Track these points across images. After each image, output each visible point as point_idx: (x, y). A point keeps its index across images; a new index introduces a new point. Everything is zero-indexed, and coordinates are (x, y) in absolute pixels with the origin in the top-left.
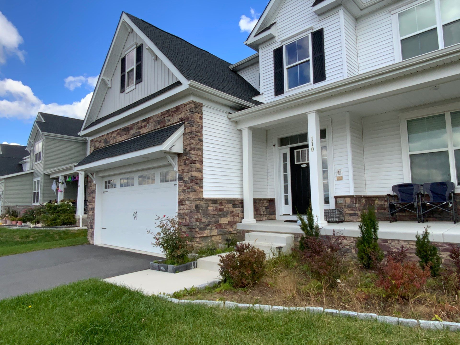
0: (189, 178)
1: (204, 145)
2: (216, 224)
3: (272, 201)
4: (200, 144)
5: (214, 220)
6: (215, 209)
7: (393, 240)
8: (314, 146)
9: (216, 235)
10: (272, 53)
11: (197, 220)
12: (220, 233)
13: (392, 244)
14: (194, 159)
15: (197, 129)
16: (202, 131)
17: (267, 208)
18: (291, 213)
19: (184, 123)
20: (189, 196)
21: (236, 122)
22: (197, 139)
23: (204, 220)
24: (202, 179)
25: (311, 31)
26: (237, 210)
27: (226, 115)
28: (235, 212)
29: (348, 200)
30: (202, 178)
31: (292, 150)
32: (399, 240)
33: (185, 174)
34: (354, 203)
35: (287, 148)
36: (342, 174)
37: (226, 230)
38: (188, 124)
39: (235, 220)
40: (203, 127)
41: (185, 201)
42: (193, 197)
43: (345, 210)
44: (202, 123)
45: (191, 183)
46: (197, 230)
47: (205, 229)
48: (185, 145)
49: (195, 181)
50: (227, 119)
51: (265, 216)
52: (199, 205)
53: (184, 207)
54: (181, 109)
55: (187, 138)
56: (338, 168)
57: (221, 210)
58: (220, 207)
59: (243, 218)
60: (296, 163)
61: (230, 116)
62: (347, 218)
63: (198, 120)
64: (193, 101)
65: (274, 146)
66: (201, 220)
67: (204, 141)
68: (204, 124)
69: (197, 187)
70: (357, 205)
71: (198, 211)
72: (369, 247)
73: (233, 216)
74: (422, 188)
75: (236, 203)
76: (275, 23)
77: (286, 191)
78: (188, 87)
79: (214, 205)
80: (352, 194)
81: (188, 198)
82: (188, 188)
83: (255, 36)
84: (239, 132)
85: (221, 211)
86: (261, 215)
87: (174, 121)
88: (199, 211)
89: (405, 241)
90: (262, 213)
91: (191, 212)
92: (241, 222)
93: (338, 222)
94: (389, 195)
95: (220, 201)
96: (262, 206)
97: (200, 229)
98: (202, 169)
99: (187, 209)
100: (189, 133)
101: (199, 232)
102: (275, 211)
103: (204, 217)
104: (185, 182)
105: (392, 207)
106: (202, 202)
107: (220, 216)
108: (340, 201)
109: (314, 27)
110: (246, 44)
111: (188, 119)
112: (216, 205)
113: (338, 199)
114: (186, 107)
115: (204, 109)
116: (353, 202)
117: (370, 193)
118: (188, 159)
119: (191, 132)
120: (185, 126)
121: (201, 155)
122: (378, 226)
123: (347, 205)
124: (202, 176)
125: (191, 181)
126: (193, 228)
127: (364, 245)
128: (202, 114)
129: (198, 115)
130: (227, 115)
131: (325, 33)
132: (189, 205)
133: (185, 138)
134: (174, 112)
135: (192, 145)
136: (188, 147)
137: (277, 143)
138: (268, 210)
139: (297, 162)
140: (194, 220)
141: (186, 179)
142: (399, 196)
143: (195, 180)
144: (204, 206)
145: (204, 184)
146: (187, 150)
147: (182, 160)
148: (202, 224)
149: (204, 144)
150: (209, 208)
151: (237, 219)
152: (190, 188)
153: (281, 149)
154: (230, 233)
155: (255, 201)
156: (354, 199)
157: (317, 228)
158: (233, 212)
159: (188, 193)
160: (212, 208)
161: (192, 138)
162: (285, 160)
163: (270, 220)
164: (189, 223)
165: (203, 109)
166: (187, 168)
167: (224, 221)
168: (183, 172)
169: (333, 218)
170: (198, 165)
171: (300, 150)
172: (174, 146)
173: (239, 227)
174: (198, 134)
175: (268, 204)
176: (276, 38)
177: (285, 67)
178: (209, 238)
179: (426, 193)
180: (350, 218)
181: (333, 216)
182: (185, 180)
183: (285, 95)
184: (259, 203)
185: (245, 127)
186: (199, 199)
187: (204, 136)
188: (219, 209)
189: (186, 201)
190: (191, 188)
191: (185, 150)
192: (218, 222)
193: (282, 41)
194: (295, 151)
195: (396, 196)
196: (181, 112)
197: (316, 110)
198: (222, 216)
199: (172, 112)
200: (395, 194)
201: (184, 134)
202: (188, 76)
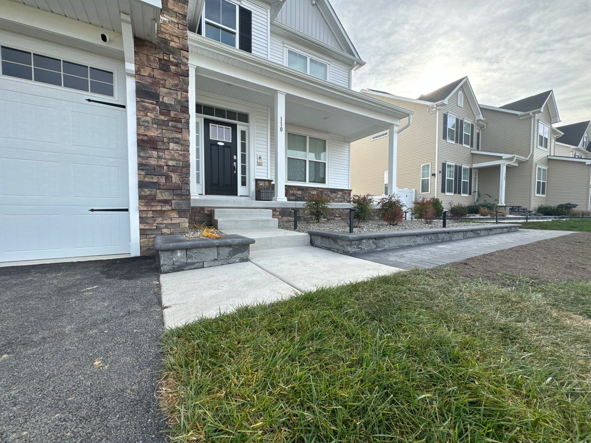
8: (283, 127)
18: (204, 193)
25: (239, 3)
29: (267, 183)
31: (207, 122)
33: (164, 90)
35: (201, 117)
36: (263, 161)
45: (183, 112)
48: (163, 30)
56: (260, 154)
60: (211, 138)
77: (197, 168)
80: (269, 178)
82: (176, 120)
108: (260, 183)
109: (243, 2)
116: (270, 185)
118: (177, 65)
119: (185, 16)
123: (266, 187)
125: (185, 109)
131: (252, 18)
141: (167, 100)
147: (154, 59)
159: (178, 130)
164: (181, 185)
166: (171, 81)
168: (156, 84)
171: (217, 125)
177: (204, 18)
189: (171, 144)
197: (286, 93)
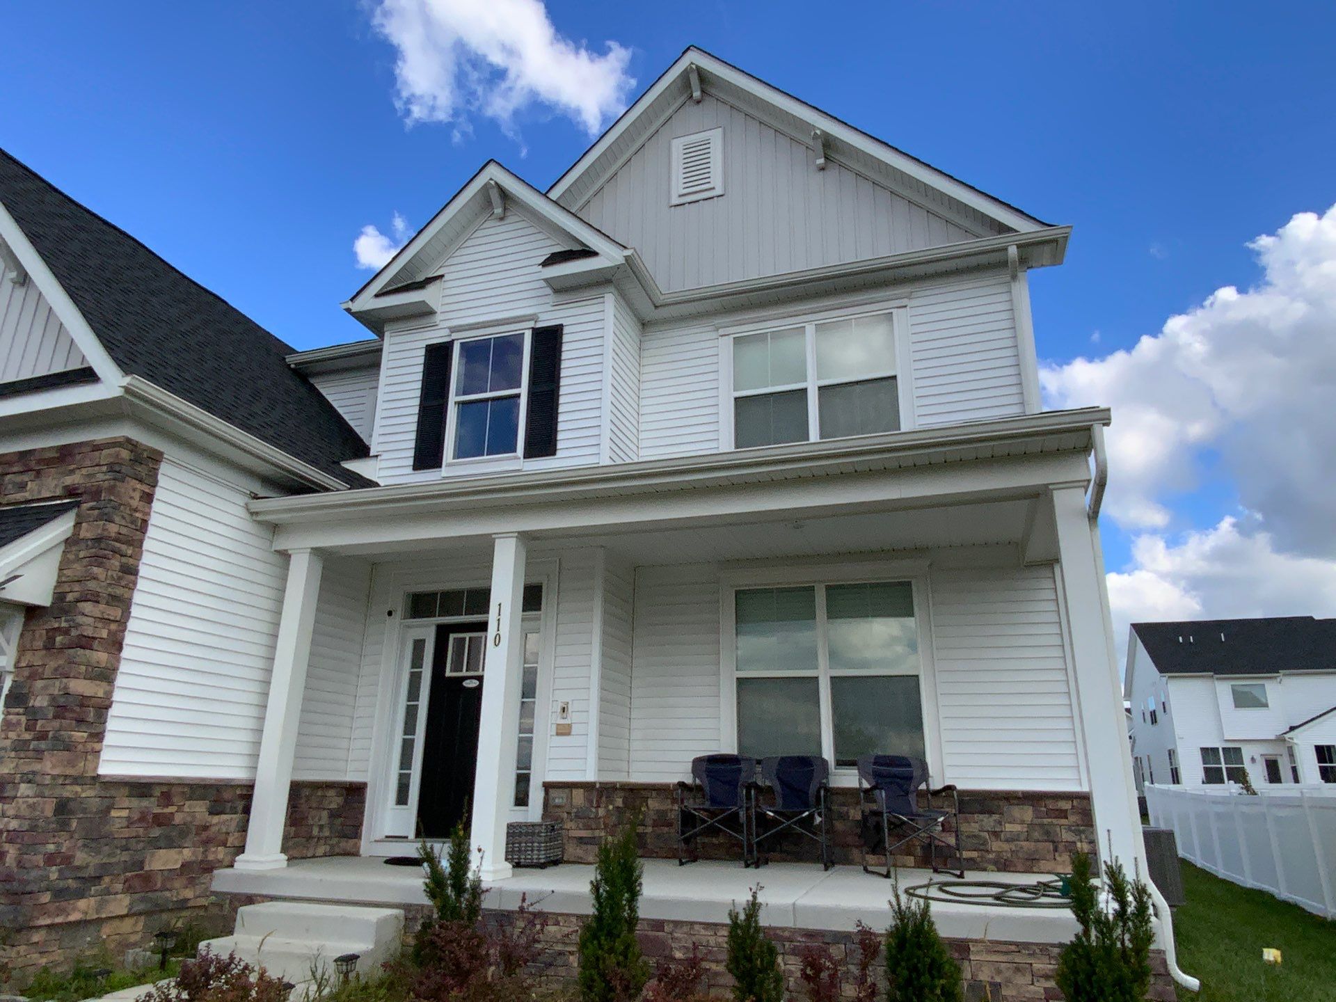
0: (53, 698)
1: (139, 586)
2: (129, 874)
3: (354, 793)
4: (123, 583)
5: (125, 857)
6: (136, 816)
7: (677, 924)
8: (501, 632)
9: (122, 917)
10: (423, 352)
11: (50, 859)
12: (141, 907)
13: (676, 935)
14: (89, 632)
15: (124, 531)
16: (141, 541)
17: (333, 815)
18: (412, 835)
19: (78, 505)
20: (37, 767)
21: (275, 528)
22: (117, 564)
23: (81, 858)
24: (109, 706)
25: (532, 324)
26: (224, 823)
27: (241, 500)
28: (214, 829)
29: (579, 797)
30: (107, 703)
31: (443, 633)
32: (692, 924)
33: (39, 684)
34: (595, 805)
35: (427, 626)
36: (572, 718)
37: (168, 894)
38: (92, 509)
39: (211, 857)
40: (150, 528)
41: (15, 785)
42: (56, 772)
43: (568, 825)
44: (149, 514)
45: (55, 717)
46: (46, 898)
47: (80, 894)
48: (63, 579)
49: (73, 711)
50: (242, 512)
51: (322, 842)
52: (74, 800)
53: (6, 806)
54: (78, 457)
55: (77, 556)
56: (563, 697)
57: (159, 820)
58: (157, 810)
59: (241, 849)
60: (448, 674)
61: (258, 505)
62: (572, 850)
63: (135, 503)
64: (129, 440)
65: (390, 613)
66: (67, 860)
67: (141, 573)
68: (154, 519)
69: (80, 736)
70: (601, 812)
71: (64, 826)
72: (611, 950)
73: (206, 843)
74: (759, 769)
75: (227, 795)
76: (442, 276)
77: (406, 762)
78: (118, 392)
79: (135, 803)
80: (590, 776)
81: (34, 773)
82: (42, 736)
83: (377, 296)
84: (276, 559)
85: (159, 825)
86: (310, 837)
87: (39, 492)
88: (68, 825)
89: (707, 926)
90: (315, 832)
91: (33, 828)
92: (232, 866)
93: (542, 866)
94: (682, 785)
95: (165, 789)
96: (318, 808)
97: (60, 894)
98: (115, 670)
99: (16, 817)
100: (89, 543)
101: (52, 907)
102: (361, 824)
103: (85, 846)
104: (33, 715)
105: (688, 819)
106: (88, 793)
107: (155, 844)
108: (559, 798)
109: (542, 317)
110: (348, 310)
111: (95, 494)
112: (145, 803)
113: (553, 793)
114: (97, 453)
115: (164, 469)
116: (591, 802)
117: (639, 776)
118: (66, 632)
119: (98, 540)
120: (78, 515)
121: (122, 623)
122: (640, 884)
123: (575, 810)
124: (109, 694)
125: (61, 710)
126: (28, 889)
127: (600, 944)
128: (154, 485)
129: (139, 486)
130: (247, 499)
131: (565, 338)
132: (31, 801)
133: (71, 557)
134: (49, 462)
135: (92, 585)
136: (77, 587)
137: (400, 606)
138: (339, 821)
139: (453, 670)
140: (39, 860)
141: (40, 701)
142: (707, 789)
143: (78, 709)
144: (95, 804)
145: (111, 724)
146: (70, 597)
147: (41, 633)
148: (67, 874)
149: (141, 585)
150: (114, 813)
151: (221, 853)
152: (51, 734)
153: (409, 627)
154: (182, 905)
155: (296, 789)
156: (595, 793)
157: (477, 891)
158: (206, 828)
159: (39, 755)
160: (125, 813)
161: (98, 560)
162: (417, 661)
163: (338, 854)
164: (15, 870)
165: (160, 471)
166: (52, 664)
167: (164, 860)
168: (33, 676)
169: (532, 851)
170: (101, 657)
171: (467, 636)
172: (16, 577)
173: (223, 881)
174: (124, 547)
175: (340, 800)
176: (438, 318)
177: (453, 398)
178: (92, 928)
179: (768, 783)
180: (579, 852)
181: (532, 847)
182: (37, 704)
183: (444, 472)
184: (308, 798)
185: (301, 547)
186: (77, 780)
187: (146, 558)
188: (156, 816)
189: (23, 786)
190: (55, 738)
191: (59, 597)
192: (141, 865)
193: (453, 330)
194: (452, 636)
195: (699, 788)
196: (73, 467)
197: (519, 532)
198: (163, 845)
199: (39, 462)
200: (698, 781)
201: (70, 542)
202: (126, 360)
